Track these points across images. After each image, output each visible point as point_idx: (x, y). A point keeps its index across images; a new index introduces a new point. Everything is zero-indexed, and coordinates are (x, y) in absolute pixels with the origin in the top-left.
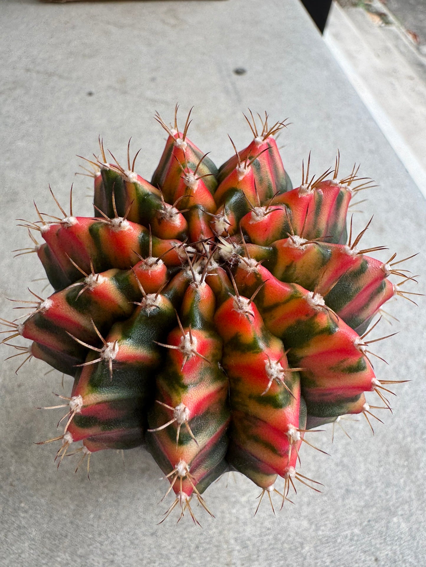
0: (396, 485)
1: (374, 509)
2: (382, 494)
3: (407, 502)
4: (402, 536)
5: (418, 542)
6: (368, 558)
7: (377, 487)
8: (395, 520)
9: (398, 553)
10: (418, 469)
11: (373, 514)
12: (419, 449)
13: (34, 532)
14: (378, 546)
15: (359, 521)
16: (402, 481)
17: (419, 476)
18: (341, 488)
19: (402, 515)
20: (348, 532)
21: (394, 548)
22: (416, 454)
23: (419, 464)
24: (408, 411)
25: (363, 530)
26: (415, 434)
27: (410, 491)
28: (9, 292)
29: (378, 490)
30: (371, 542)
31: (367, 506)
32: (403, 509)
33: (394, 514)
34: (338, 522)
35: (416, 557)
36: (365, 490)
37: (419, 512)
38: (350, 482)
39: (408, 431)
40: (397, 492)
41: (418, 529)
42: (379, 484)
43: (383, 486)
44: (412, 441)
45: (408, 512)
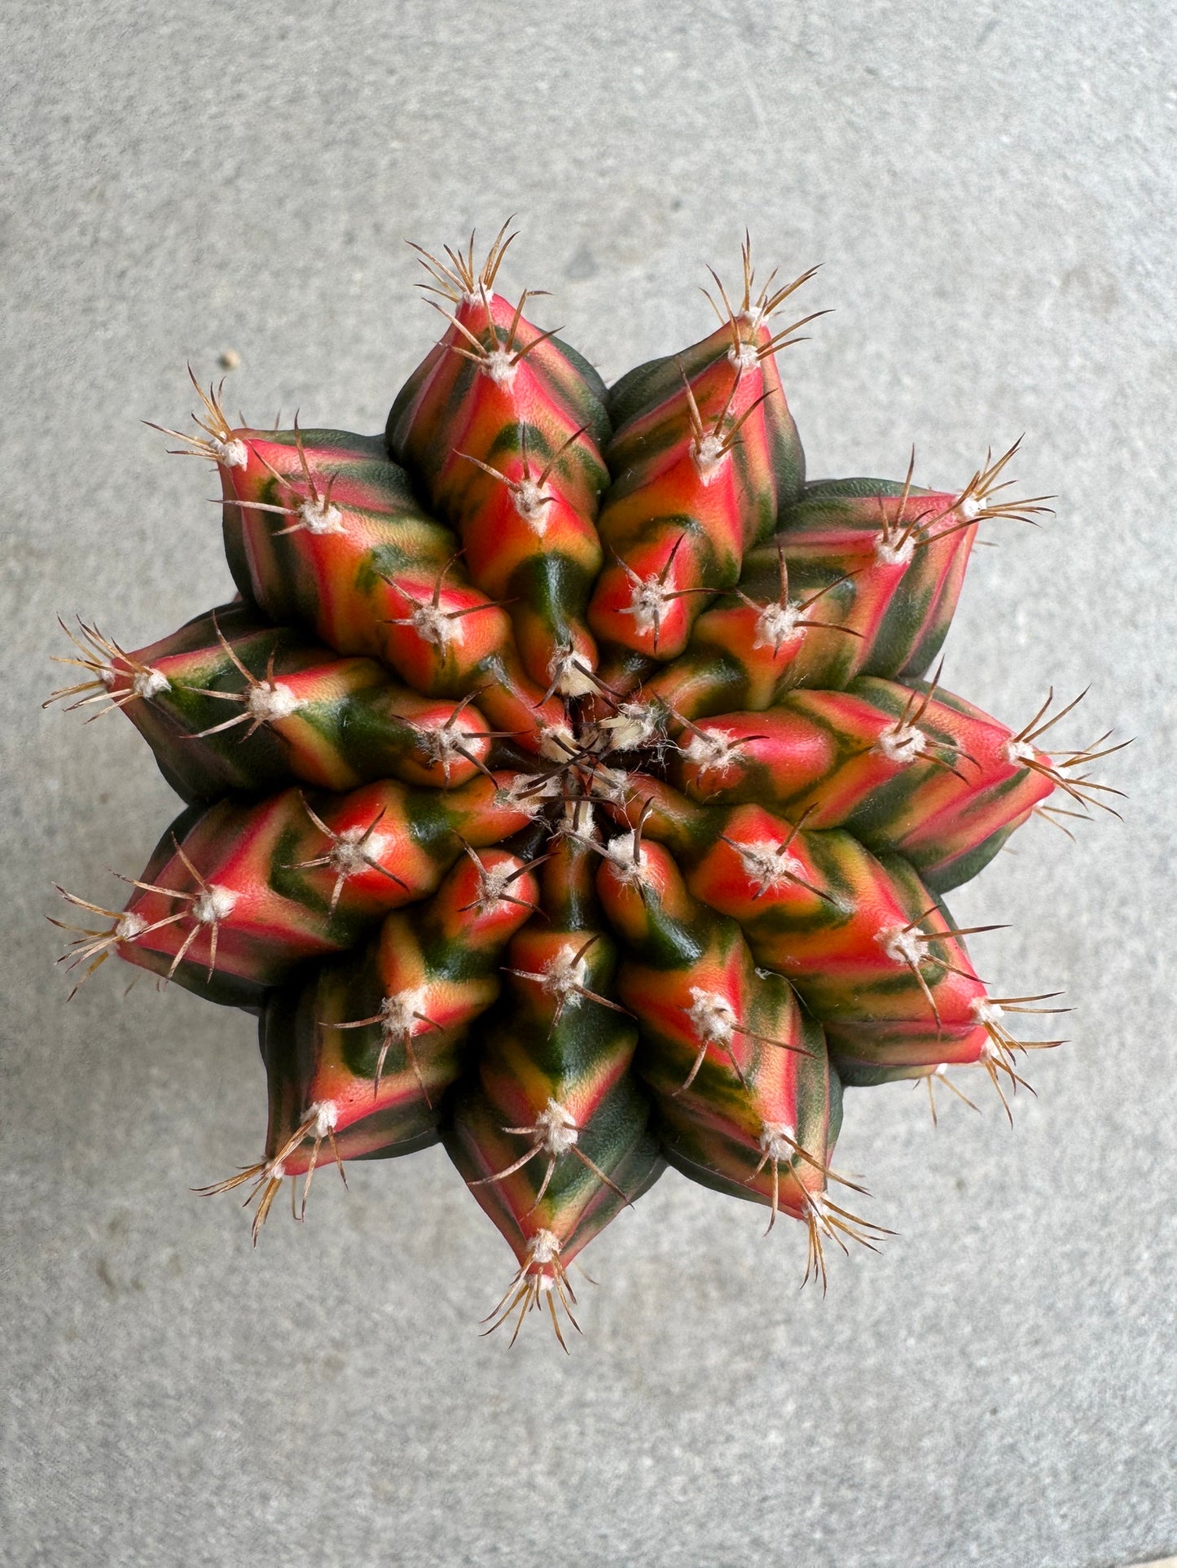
5: (1064, 1151)
6: (940, 1181)
9: (1013, 1170)
10: (1096, 987)
12: (1106, 941)
13: (186, 1128)
14: (968, 1156)
17: (1095, 1006)
20: (901, 1129)
21: (1006, 1160)
22: (1096, 954)
23: (1100, 977)
24: (1095, 846)
26: (1103, 904)
28: (34, 542)
30: (951, 1149)
35: (1055, 1180)
37: (1077, 1086)
39: (1084, 898)
41: (1069, 1123)
44: (1091, 923)
45: (1051, 1085)
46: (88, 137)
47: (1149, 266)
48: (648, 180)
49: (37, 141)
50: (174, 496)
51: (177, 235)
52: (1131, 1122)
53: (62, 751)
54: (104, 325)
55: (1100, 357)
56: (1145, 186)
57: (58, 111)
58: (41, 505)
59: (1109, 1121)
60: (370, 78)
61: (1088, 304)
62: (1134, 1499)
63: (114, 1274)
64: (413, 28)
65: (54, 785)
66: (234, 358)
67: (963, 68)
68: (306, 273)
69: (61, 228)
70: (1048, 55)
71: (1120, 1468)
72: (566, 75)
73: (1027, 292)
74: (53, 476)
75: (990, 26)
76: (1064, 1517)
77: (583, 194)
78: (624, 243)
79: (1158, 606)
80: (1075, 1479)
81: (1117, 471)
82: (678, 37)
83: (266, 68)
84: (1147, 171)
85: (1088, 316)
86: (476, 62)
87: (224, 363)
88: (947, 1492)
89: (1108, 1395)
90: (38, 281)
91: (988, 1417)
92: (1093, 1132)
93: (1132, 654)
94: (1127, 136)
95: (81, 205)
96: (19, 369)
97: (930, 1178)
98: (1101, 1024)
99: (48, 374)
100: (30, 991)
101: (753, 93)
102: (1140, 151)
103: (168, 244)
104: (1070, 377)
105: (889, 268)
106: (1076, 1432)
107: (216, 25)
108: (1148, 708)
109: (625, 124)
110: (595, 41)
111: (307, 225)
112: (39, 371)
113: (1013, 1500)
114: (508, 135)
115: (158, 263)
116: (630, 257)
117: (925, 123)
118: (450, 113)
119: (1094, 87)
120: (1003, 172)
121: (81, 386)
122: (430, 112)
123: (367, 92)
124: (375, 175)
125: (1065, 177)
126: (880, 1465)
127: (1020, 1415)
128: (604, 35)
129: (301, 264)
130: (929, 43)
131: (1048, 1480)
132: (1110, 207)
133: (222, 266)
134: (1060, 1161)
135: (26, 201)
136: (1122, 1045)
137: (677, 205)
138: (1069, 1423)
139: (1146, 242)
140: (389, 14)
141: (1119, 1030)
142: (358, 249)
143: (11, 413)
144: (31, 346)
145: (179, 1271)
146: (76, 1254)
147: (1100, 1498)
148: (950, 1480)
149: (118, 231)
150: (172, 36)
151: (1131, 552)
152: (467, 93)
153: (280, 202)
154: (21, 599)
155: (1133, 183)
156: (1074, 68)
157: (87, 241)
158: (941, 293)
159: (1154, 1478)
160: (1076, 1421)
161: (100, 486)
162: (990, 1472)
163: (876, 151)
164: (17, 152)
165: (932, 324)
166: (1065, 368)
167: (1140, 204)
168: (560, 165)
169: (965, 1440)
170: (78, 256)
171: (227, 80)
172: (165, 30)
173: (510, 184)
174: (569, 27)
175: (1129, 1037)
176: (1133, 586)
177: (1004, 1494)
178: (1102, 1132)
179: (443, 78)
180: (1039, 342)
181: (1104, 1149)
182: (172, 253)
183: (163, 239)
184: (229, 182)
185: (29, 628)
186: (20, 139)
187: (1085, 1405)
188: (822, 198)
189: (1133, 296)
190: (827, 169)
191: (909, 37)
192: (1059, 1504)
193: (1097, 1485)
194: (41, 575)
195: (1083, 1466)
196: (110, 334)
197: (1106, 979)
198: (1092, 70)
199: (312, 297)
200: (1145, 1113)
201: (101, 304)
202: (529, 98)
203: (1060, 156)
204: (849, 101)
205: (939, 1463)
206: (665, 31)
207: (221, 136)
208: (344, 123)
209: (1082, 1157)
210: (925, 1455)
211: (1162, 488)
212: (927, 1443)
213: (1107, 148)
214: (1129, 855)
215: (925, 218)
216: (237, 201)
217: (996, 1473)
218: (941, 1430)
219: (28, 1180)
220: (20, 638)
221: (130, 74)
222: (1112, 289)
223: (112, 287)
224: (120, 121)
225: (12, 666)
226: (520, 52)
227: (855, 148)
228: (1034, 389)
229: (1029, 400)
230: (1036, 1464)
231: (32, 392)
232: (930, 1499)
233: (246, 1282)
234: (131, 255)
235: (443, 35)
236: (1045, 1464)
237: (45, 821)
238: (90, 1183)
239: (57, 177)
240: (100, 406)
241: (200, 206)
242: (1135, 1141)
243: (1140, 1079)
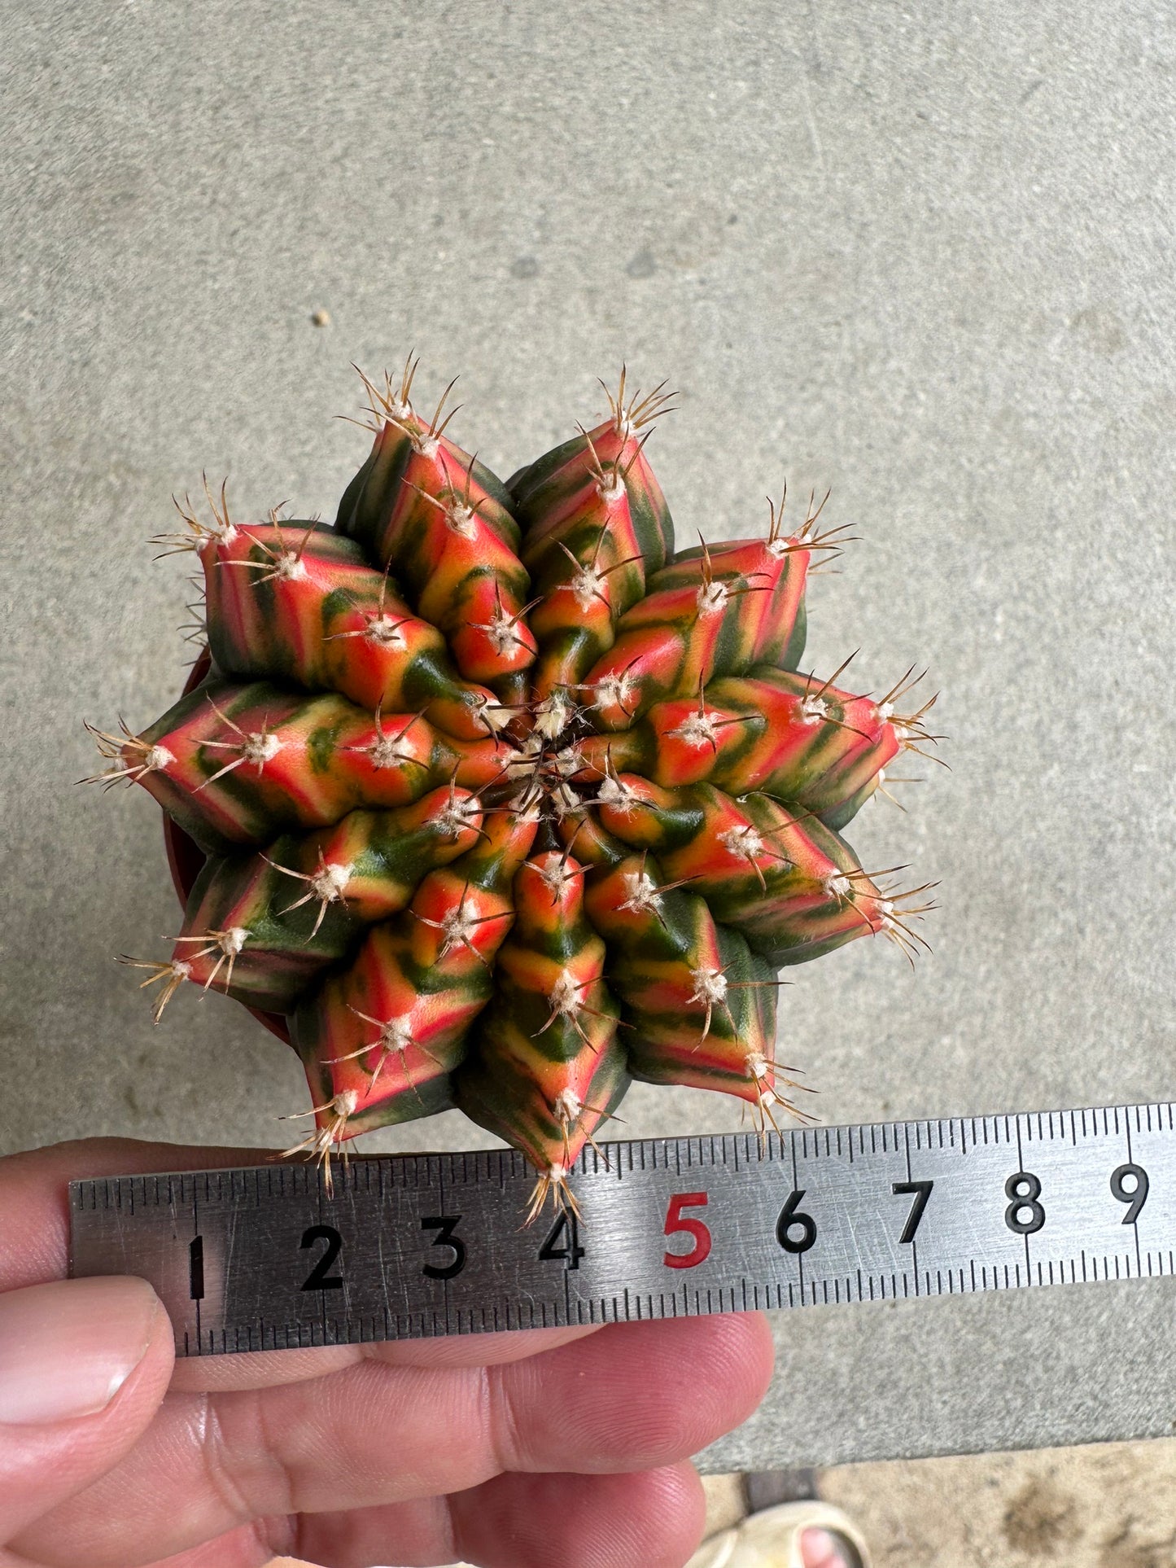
0: (966, 977)
1: (907, 1017)
2: (933, 991)
3: (981, 1010)
4: (954, 1071)
5: (982, 1088)
6: (869, 1101)
7: (923, 976)
8: (946, 1041)
9: (936, 1099)
10: (1028, 949)
11: (902, 1024)
12: (1041, 909)
14: (897, 1083)
15: (867, 1035)
16: (983, 969)
17: (1025, 965)
18: (844, 969)
19: (963, 1034)
20: (840, 1053)
21: (929, 1090)
22: (1032, 919)
23: (1032, 940)
25: (873, 1051)
26: (1043, 877)
27: (995, 991)
28: (133, 462)
29: (927, 980)
30: (883, 1074)
31: (893, 1008)
32: (969, 1024)
33: (948, 1030)
34: (824, 1031)
36: (897, 977)
37: (1001, 1032)
38: (867, 958)
39: (1027, 868)
40: (965, 990)
41: (990, 1064)
42: (930, 970)
43: (939, 975)
44: (1030, 892)
45: (978, 1030)
46: (216, 109)
47: (1154, 316)
48: (710, 195)
49: (171, 108)
50: (260, 433)
51: (286, 204)
52: (1045, 1070)
53: (140, 646)
54: (214, 277)
55: (1099, 393)
56: (1157, 242)
57: (193, 83)
58: (143, 429)
59: (1025, 1065)
60: (473, 80)
61: (1093, 344)
62: (1009, 1396)
63: (139, 1100)
64: (515, 39)
65: (130, 674)
66: (325, 317)
67: (1006, 121)
68: (396, 249)
69: (184, 187)
70: (1085, 116)
71: (1000, 1367)
72: (647, 93)
73: (1040, 328)
74: (156, 405)
75: (1036, 85)
76: (945, 1403)
77: (651, 202)
78: (682, 249)
79: (1124, 620)
80: (958, 1372)
81: (1102, 496)
82: (751, 69)
83: (380, 62)
84: (1163, 230)
85: (1092, 356)
86: (567, 74)
87: (316, 321)
88: (844, 1370)
89: (997, 1303)
90: (160, 232)
91: (887, 1309)
92: (1010, 1074)
93: (1096, 660)
94: (1149, 197)
95: (204, 169)
96: (135, 309)
97: (860, 1098)
98: (1028, 981)
99: (161, 314)
100: (92, 851)
101: (812, 125)
102: (1157, 209)
103: (278, 210)
104: (1070, 408)
105: (918, 294)
106: (963, 1332)
107: (339, 20)
108: (1103, 708)
109: (695, 143)
110: (675, 65)
111: (402, 207)
112: (152, 312)
113: (902, 1384)
114: (590, 143)
115: (267, 226)
116: (686, 262)
117: (966, 168)
118: (539, 117)
119: (1123, 149)
120: (1031, 219)
121: (188, 328)
122: (521, 115)
123: (469, 92)
124: (467, 166)
125: (1088, 228)
126: (788, 1340)
127: (917, 1311)
128: (684, 60)
129: (391, 240)
130: (978, 95)
131: (935, 1370)
132: (1124, 259)
133: (323, 235)
134: (977, 1096)
135: (156, 161)
136: (1046, 1001)
137: (733, 220)
138: (959, 1324)
139: (1153, 294)
140: (495, 24)
141: (1044, 989)
142: (445, 231)
143: (124, 346)
144: (148, 289)
145: (195, 1103)
146: (107, 1079)
147: (979, 1390)
148: (848, 1360)
149: (234, 194)
150: (300, 24)
151: (1106, 568)
152: (557, 102)
153: (380, 183)
154: (117, 510)
155: (1149, 239)
156: (1107, 130)
157: (206, 201)
158: (962, 322)
159: (1029, 1380)
160: (965, 1322)
161: (197, 417)
162: (885, 1355)
163: (918, 188)
164: (152, 116)
165: (951, 349)
166: (1065, 399)
167: (1152, 258)
168: (633, 175)
169: (865, 1327)
170: (197, 214)
171: (344, 69)
172: (294, 20)
173: (586, 186)
174: (654, 50)
175: (1052, 997)
176: (1105, 599)
177: (893, 1377)
178: (1018, 1075)
179: (536, 86)
180: (1044, 373)
181: (1018, 1090)
182: (280, 219)
183: (273, 206)
184: (336, 160)
185: (122, 537)
186: (155, 105)
187: (975, 1310)
188: (864, 225)
189: (1135, 341)
190: (873, 201)
191: (960, 88)
192: (941, 1392)
193: (978, 1379)
194: (137, 491)
195: (965, 1363)
196: (216, 286)
197: (1038, 942)
198: (1123, 133)
199: (400, 270)
200: (1059, 1063)
201: (213, 258)
202: (611, 111)
203: (1085, 209)
204: (898, 140)
205: (840, 1344)
206: (739, 63)
207: (333, 120)
208: (442, 119)
209: (998, 1094)
210: (829, 1336)
211: (1140, 515)
212: (831, 1326)
213: (1128, 205)
214: (1072, 837)
215: (955, 252)
216: (342, 178)
217: (890, 1358)
218: (845, 1315)
219: (73, 1011)
220: (112, 544)
221: (259, 56)
222: (1117, 332)
223: (224, 245)
224: (247, 97)
225: (103, 568)
226: (608, 68)
227: (899, 184)
228: (1035, 415)
229: (1030, 424)
230: (926, 1355)
231: (144, 330)
232: (829, 1375)
233: (252, 1120)
234: (243, 217)
235: (541, 47)
236: (933, 1357)
237: (119, 705)
238: (126, 1020)
239: (187, 140)
240: (202, 348)
241: (310, 179)
242: (1047, 1085)
243: (1057, 1032)
